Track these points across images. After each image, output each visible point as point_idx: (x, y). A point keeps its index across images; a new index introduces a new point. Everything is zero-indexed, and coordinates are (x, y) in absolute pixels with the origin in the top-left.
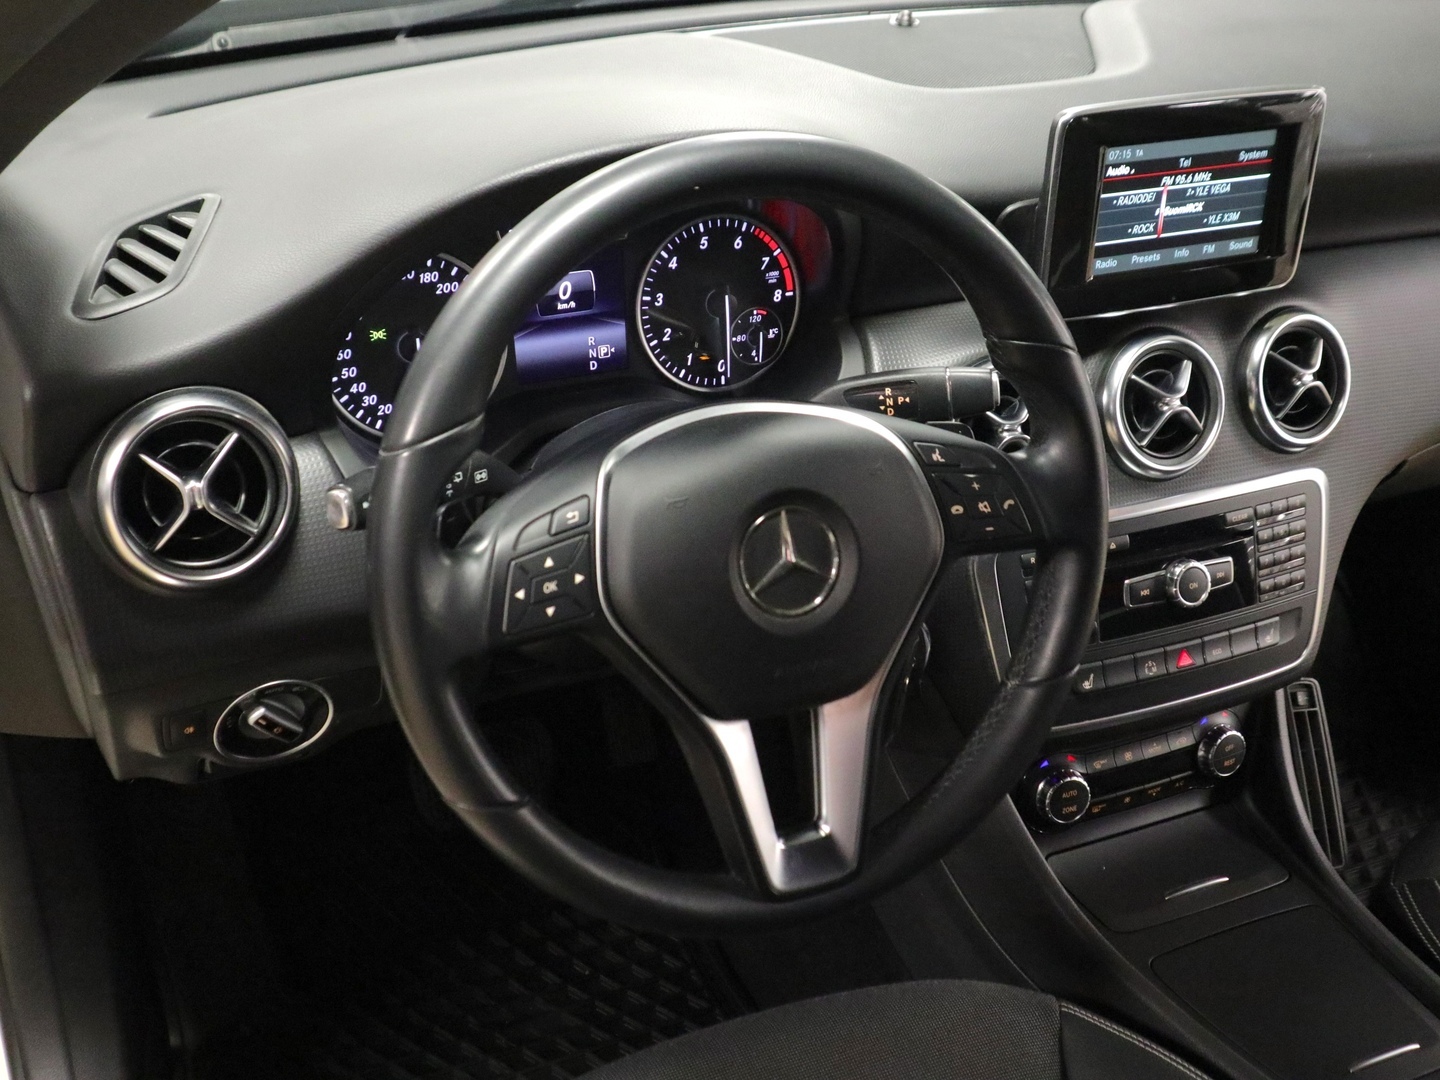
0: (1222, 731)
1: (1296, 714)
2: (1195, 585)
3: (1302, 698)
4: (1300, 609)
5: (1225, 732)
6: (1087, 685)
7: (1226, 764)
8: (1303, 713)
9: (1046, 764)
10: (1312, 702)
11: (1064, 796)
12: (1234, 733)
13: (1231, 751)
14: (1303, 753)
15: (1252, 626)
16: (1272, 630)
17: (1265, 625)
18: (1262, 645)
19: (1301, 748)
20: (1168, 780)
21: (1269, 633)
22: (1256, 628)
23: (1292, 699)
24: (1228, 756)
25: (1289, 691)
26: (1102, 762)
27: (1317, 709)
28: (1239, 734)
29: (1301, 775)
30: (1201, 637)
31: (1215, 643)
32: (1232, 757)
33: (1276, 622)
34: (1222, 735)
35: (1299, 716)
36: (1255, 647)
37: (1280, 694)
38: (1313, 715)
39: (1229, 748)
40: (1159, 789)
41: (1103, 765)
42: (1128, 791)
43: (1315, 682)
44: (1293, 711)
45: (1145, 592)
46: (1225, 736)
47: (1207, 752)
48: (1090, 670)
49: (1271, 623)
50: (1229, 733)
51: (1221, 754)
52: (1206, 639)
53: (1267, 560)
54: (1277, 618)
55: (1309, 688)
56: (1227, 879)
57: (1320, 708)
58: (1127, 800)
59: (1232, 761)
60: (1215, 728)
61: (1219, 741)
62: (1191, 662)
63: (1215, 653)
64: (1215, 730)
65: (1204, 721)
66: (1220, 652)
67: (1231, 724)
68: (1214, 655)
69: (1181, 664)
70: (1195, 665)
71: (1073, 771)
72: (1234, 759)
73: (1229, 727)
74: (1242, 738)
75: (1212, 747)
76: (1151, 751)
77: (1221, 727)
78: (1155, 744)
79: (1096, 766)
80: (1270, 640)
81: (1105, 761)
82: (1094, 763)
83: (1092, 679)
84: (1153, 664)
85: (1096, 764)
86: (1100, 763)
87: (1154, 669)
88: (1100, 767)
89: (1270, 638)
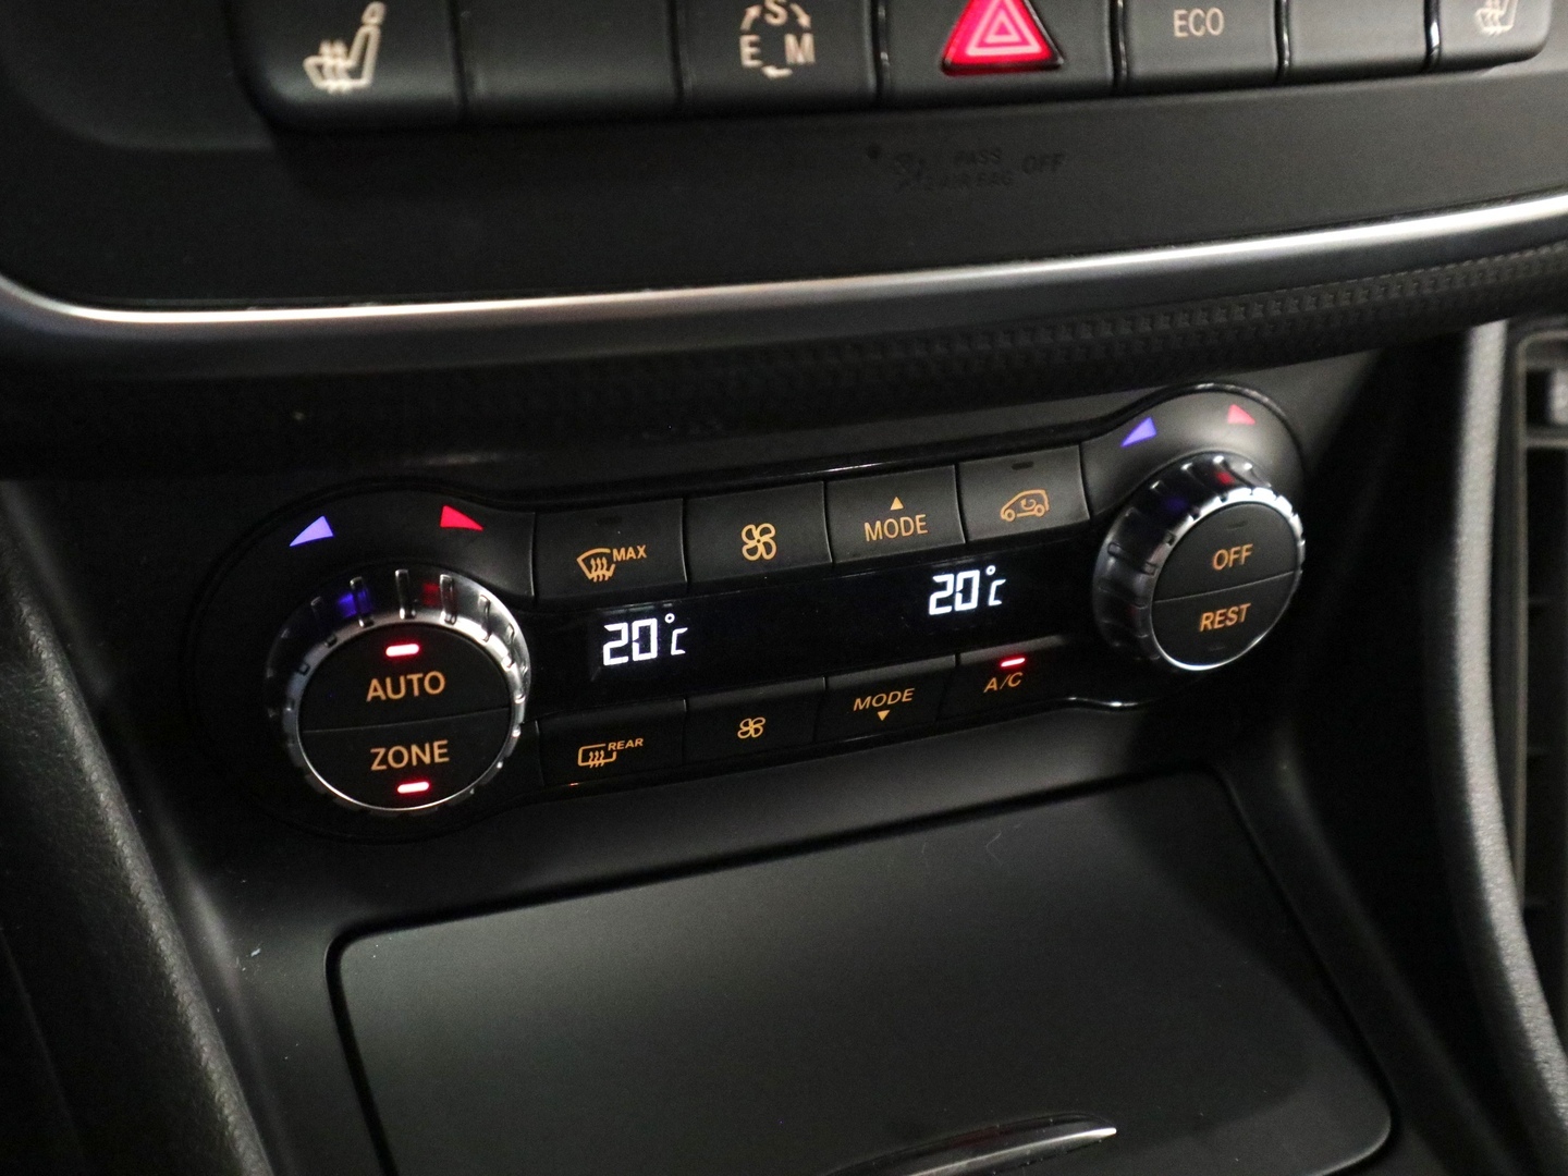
0: (1212, 480)
1: (1537, 458)
5: (1222, 489)
7: (1209, 621)
9: (318, 530)
11: (375, 690)
12: (1264, 495)
13: (1236, 573)
14: (1534, 613)
19: (1532, 591)
20: (949, 661)
24: (1222, 589)
25: (1522, 364)
28: (1283, 506)
29: (1513, 697)
32: (1234, 600)
34: (1205, 498)
37: (1488, 343)
39: (1227, 557)
40: (905, 696)
41: (621, 565)
42: (762, 692)
44: (1525, 441)
46: (1216, 504)
47: (1134, 558)
50: (1237, 495)
51: (1193, 578)
56: (1112, 1131)
58: (751, 728)
59: (1234, 615)
60: (1185, 467)
61: (1190, 522)
62: (1034, 48)
63: (1182, 29)
64: (1185, 472)
65: (1143, 431)
66: (1215, 24)
67: (1254, 465)
68: (1178, 34)
69: (973, 51)
70: (1056, 67)
71: (453, 583)
72: (1244, 607)
73: (1248, 466)
74: (1295, 522)
75: (1157, 541)
76: (873, 531)
77: (1211, 465)
78: (897, 505)
79: (590, 568)
80: (1503, 21)
81: (637, 552)
82: (578, 556)
83: (367, 38)
84: (792, 17)
85: (587, 561)
86: (610, 558)
87: (800, 50)
88: (609, 574)
89: (1502, 13)
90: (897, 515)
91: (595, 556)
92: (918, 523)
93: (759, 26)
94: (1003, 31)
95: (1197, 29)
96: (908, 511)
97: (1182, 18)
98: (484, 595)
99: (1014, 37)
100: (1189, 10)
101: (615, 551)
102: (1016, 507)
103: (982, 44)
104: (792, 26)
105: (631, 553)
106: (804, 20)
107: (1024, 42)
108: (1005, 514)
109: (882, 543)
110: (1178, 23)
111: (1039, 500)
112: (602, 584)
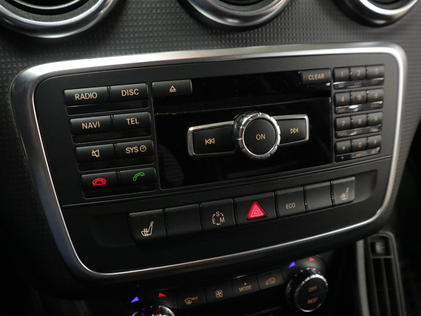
0: (307, 274)
1: (374, 260)
2: (263, 136)
3: (379, 248)
4: (375, 171)
5: (310, 275)
6: (146, 233)
7: (310, 302)
8: (380, 260)
9: (136, 299)
10: (387, 250)
12: (318, 276)
13: (314, 291)
15: (328, 184)
16: (348, 189)
17: (341, 184)
18: (337, 202)
21: (344, 192)
22: (332, 186)
23: (370, 249)
24: (311, 295)
25: (369, 241)
26: (193, 299)
27: (391, 257)
28: (322, 277)
30: (274, 191)
31: (289, 198)
32: (315, 297)
33: (352, 181)
34: (306, 278)
35: (377, 262)
36: (329, 203)
38: (388, 262)
39: (311, 289)
41: (193, 301)
43: (391, 235)
44: (372, 257)
45: (210, 141)
46: (308, 279)
48: (150, 218)
49: (347, 183)
50: (313, 276)
51: (305, 294)
52: (279, 193)
53: (344, 122)
54: (353, 178)
55: (385, 240)
57: (394, 256)
59: (315, 300)
60: (302, 271)
61: (303, 283)
62: (262, 214)
63: (288, 207)
64: (301, 272)
65: (293, 264)
66: (294, 206)
67: (316, 269)
68: (287, 208)
69: (252, 216)
70: (266, 217)
71: (161, 308)
72: (317, 298)
73: (315, 269)
74: (325, 280)
75: (297, 287)
76: (241, 289)
77: (307, 270)
78: (245, 284)
79: (187, 302)
80: (346, 197)
81: (196, 298)
82: (185, 300)
83: (151, 227)
84: (221, 215)
85: (186, 301)
86: (191, 299)
87: (222, 220)
88: (191, 303)
89: (345, 196)
90: (245, 286)
91: (188, 300)
92: (250, 287)
93: (215, 217)
94: (257, 212)
95: (291, 207)
96: (248, 285)
97: (288, 205)
98: (168, 309)
99: (259, 213)
100: (289, 204)
101: (192, 298)
102: (269, 282)
103: (253, 215)
104: (221, 216)
105: (195, 298)
106: (223, 215)
107: (260, 214)
108: (267, 284)
109: (243, 292)
110: (287, 206)
111: (273, 280)
112: (190, 305)
